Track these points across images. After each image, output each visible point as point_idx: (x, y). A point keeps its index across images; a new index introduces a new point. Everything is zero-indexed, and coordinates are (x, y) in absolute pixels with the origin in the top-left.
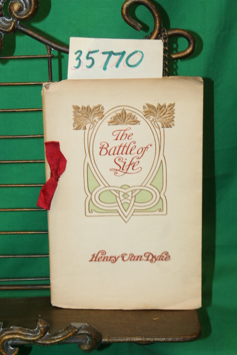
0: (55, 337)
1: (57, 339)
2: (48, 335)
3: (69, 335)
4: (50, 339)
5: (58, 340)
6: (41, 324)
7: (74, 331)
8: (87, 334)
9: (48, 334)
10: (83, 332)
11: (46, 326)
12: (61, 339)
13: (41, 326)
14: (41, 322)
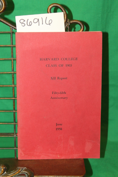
1: (10, 175)
3: (16, 173)
4: (7, 175)
7: (19, 171)
8: (25, 173)
9: (5, 172)
14: (2, 166)
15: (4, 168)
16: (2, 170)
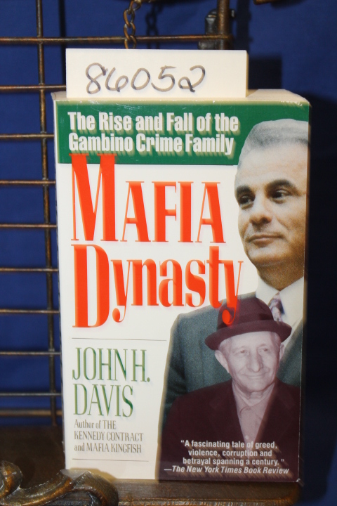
0: (32, 496)
1: (35, 498)
2: (19, 492)
3: (57, 492)
4: (23, 499)
5: (37, 501)
6: (7, 470)
7: (66, 485)
8: (90, 491)
9: (19, 488)
10: (82, 488)
11: (15, 473)
12: (42, 500)
13: (5, 473)
14: (6, 466)
15: (14, 475)
16: (5, 482)
